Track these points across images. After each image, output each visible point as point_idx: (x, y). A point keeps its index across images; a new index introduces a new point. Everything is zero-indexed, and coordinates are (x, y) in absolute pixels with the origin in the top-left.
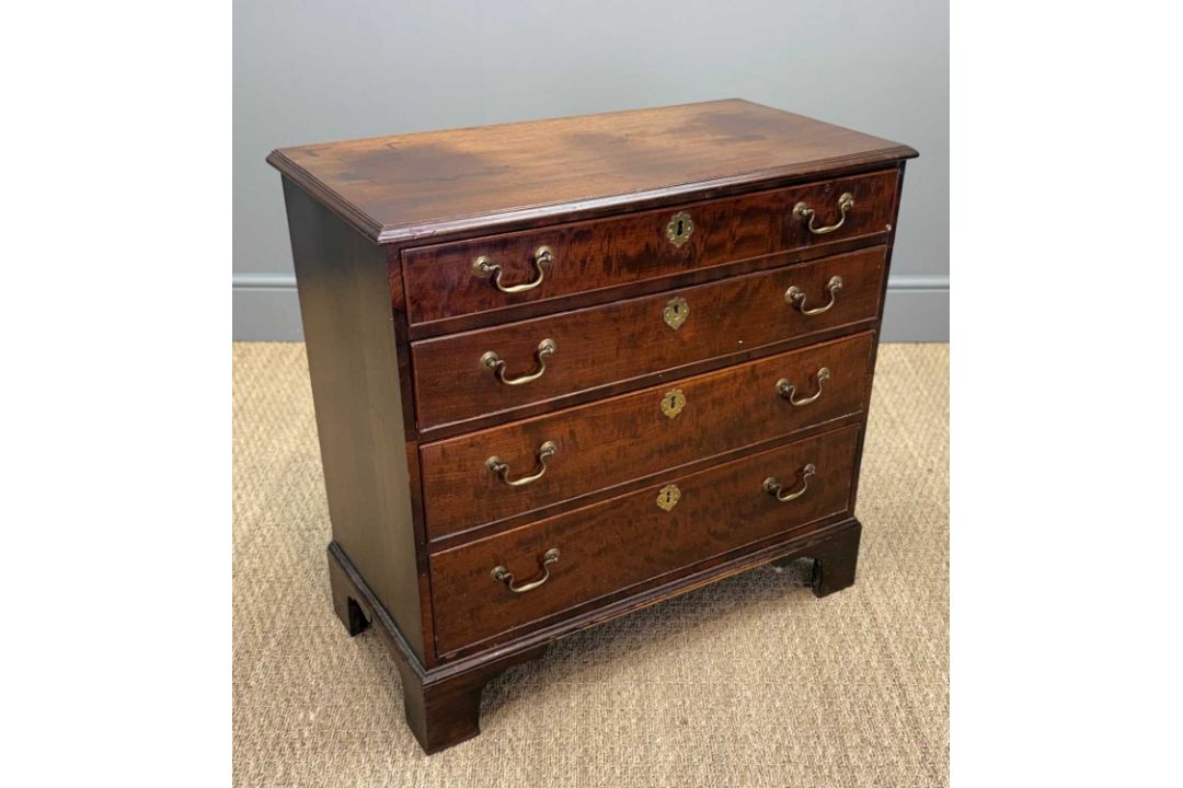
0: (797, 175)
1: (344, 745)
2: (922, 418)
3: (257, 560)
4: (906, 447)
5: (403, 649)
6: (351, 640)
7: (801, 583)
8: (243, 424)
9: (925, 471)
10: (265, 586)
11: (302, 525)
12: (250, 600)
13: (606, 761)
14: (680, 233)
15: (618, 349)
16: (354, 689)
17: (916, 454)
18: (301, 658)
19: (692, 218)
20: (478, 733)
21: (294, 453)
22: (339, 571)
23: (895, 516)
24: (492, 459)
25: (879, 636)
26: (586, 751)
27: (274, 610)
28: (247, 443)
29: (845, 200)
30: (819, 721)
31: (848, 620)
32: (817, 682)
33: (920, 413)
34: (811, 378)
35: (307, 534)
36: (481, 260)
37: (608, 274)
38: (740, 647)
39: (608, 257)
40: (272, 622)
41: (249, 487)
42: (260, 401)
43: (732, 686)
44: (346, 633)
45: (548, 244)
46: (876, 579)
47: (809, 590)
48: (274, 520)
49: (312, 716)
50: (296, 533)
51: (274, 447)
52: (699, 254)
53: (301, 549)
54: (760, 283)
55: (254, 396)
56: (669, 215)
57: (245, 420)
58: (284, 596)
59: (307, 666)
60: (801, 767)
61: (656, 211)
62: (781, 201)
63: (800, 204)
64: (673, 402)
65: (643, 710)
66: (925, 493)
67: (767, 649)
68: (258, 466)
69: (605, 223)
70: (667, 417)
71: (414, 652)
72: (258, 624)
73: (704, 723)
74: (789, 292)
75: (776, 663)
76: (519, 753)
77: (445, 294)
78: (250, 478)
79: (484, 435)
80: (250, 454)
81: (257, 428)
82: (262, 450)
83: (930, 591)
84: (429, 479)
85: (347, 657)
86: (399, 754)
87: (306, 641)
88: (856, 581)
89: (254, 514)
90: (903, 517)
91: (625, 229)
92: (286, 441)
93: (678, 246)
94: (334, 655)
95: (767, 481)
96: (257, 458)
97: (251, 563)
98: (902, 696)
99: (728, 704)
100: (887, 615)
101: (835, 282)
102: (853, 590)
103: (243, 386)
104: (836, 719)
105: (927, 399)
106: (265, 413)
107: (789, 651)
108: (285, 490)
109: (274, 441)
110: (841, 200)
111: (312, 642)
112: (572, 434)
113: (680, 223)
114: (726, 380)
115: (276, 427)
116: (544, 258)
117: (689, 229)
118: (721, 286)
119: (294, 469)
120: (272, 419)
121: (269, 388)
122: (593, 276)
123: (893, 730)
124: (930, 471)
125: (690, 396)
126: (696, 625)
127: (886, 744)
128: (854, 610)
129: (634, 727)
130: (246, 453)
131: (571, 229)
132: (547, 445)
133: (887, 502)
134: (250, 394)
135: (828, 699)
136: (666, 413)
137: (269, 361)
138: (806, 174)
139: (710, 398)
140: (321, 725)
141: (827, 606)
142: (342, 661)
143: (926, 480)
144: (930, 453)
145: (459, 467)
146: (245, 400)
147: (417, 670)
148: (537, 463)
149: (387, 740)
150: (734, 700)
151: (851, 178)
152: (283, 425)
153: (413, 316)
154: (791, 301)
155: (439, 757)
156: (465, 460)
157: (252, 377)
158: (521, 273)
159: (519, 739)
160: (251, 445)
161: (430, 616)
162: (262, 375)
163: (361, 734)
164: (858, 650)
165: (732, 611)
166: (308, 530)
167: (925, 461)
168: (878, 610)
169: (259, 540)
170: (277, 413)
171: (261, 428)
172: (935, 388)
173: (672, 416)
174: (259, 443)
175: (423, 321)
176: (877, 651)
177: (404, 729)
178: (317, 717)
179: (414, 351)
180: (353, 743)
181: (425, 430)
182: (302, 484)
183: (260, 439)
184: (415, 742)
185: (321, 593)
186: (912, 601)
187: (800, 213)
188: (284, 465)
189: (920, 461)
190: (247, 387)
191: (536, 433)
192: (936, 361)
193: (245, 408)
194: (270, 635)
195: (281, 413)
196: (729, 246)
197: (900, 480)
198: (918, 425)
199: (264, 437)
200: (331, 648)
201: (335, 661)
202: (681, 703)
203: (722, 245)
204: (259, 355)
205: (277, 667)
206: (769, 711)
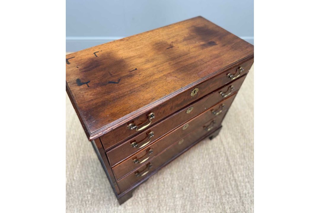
1: (99, 200)
3: (74, 131)
10: (77, 141)
12: (73, 146)
13: (164, 205)
16: (100, 180)
18: (87, 168)
19: (199, 88)
20: (132, 196)
26: (159, 201)
27: (79, 150)
38: (194, 160)
40: (79, 154)
43: (193, 175)
46: (223, 133)
49: (90, 191)
60: (212, 204)
72: (75, 155)
73: (187, 189)
86: (113, 205)
88: (219, 134)
91: (178, 98)
94: (95, 167)
98: (233, 175)
99: (193, 182)
100: (227, 146)
107: (205, 160)
113: (195, 91)
114: (200, 116)
123: (232, 188)
125: (190, 124)
127: (231, 193)
128: (219, 144)
129: (170, 191)
140: (93, 194)
142: (97, 169)
149: (109, 200)
150: (194, 180)
155: (123, 205)
159: (143, 198)
163: (103, 197)
168: (225, 144)
176: (226, 159)
178: (92, 191)
194: (79, 159)
200: (94, 164)
205: (81, 172)
206: (203, 183)
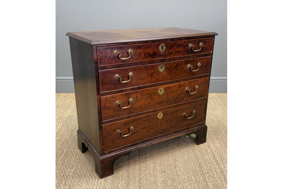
0: (190, 37)
1: (80, 177)
2: (221, 108)
3: (60, 137)
4: (217, 114)
5: (95, 152)
6: (82, 154)
7: (193, 142)
8: (58, 109)
9: (222, 119)
10: (62, 143)
11: (71, 130)
12: (58, 146)
13: (145, 180)
14: (162, 49)
15: (148, 76)
16: (83, 165)
17: (220, 115)
18: (70, 158)
19: (165, 45)
20: (113, 174)
21: (70, 115)
22: (80, 136)
23: (215, 128)
24: (117, 102)
25: (212, 153)
26: (140, 178)
27: (63, 148)
28: (59, 113)
29: (201, 44)
30: (198, 171)
31: (205, 150)
32: (197, 163)
33: (220, 107)
34: (194, 88)
35: (72, 132)
36: (115, 51)
37: (146, 57)
38: (178, 155)
39: (145, 53)
40: (63, 150)
41: (59, 122)
42: (62, 105)
43: (176, 164)
44: (81, 152)
45: (131, 49)
46: (211, 141)
47: (195, 143)
48: (64, 129)
49: (72, 170)
50: (70, 132)
51: (65, 114)
52: (167, 54)
53: (70, 135)
54: (181, 63)
55: (61, 104)
56: (160, 44)
57: (58, 108)
58: (66, 145)
59: (71, 160)
60: (194, 182)
61: (157, 43)
62: (186, 43)
63: (190, 44)
64: (161, 91)
65: (154, 169)
66: (222, 123)
67: (185, 156)
68: (61, 118)
69: (145, 45)
70: (159, 95)
71: (98, 152)
73: (169, 172)
74: (188, 66)
75: (187, 159)
76: (124, 178)
77: (107, 59)
78: (59, 120)
79: (116, 95)
80: (59, 115)
81: (61, 110)
82: (62, 115)
83: (225, 144)
84: (102, 106)
85: (81, 158)
86: (93, 178)
87: (71, 154)
88: (206, 141)
89: (60, 128)
90: (217, 128)
91: (149, 47)
92: (68, 113)
93: (162, 52)
94: (78, 157)
95: (184, 114)
96: (61, 116)
97: (58, 138)
98: (219, 166)
99: (175, 168)
100: (214, 149)
101: (199, 64)
102: (206, 144)
103: (58, 102)
104: (203, 171)
105: (222, 104)
106: (63, 107)
107: (190, 156)
108: (67, 123)
109: (65, 113)
110: (200, 44)
111: (73, 155)
112: (137, 97)
113: (162, 46)
114: (174, 86)
115: (66, 110)
116: (130, 52)
117: (164, 48)
118: (172, 63)
119: (70, 118)
120: (65, 108)
121: (64, 102)
122: (142, 57)
123: (217, 173)
124: (223, 119)
125: (165, 89)
126: (167, 151)
127: (215, 176)
128: (206, 148)
129: (152, 173)
130: (58, 115)
131: (137, 45)
132: (131, 99)
133: (213, 125)
134: (60, 103)
135: (200, 167)
136: (159, 93)
137: (64, 97)
138: (192, 37)
139: (170, 91)
140: (74, 172)
141: (199, 147)
143: (222, 121)
144: (223, 115)
145: (110, 103)
146: (58, 105)
147: (98, 156)
148: (129, 104)
149: (90, 176)
150: (177, 167)
151: (202, 39)
152: (67, 109)
153: (99, 64)
154: (189, 68)
155: (103, 179)
156: (111, 101)
157: (60, 100)
158: (125, 55)
159: (124, 175)
160: (60, 114)
161: (102, 141)
162: (63, 100)
163: (84, 174)
164: (207, 156)
165: (176, 148)
166: (72, 131)
167: (222, 117)
168: (212, 148)
169: (61, 133)
170: (66, 107)
171: (62, 110)
172: (224, 102)
173: (161, 94)
174: (61, 113)
175: (101, 65)
176: (212, 156)
177: (95, 173)
179: (99, 73)
180: (82, 176)
181: (102, 93)
182: (72, 122)
183: (62, 112)
184: (98, 176)
185: (75, 144)
186: (220, 146)
187: (191, 46)
188: (67, 117)
189: (221, 117)
190: (59, 102)
191: (128, 96)
192: (224, 96)
193: (58, 106)
194: (62, 153)
195: (67, 107)
196: (174, 53)
197: (216, 121)
198: (220, 109)
199: (63, 112)
200: (77, 156)
201: (78, 158)
202: (164, 167)
203: (172, 53)
204: (62, 95)
205: (64, 160)
206: (186, 169)
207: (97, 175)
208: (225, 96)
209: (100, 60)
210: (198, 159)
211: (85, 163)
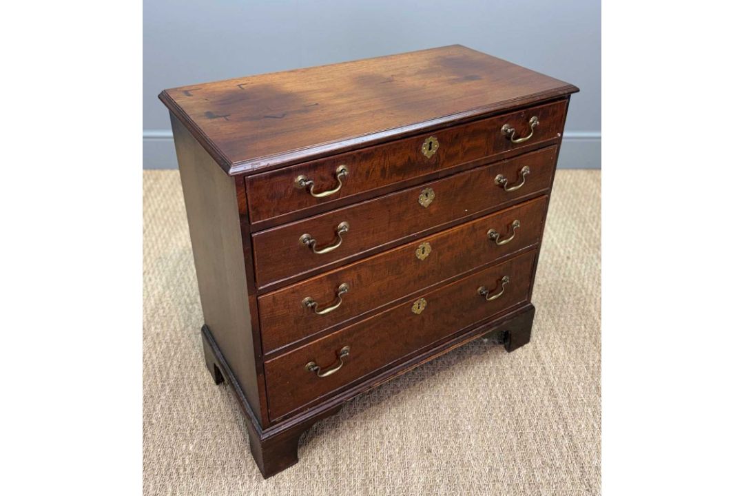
1: (212, 469)
2: (560, 221)
3: (159, 326)
4: (552, 241)
5: (248, 412)
6: (216, 388)
7: (497, 342)
8: (154, 227)
9: (565, 259)
10: (164, 346)
11: (188, 300)
12: (154, 357)
13: (380, 483)
14: (430, 149)
15: (389, 223)
16: (218, 426)
17: (559, 246)
18: (185, 401)
19: (438, 140)
20: (297, 462)
21: (184, 247)
22: (209, 347)
23: (550, 291)
24: (307, 299)
25: (548, 380)
26: (367, 475)
27: (169, 364)
28: (157, 240)
29: (533, 121)
30: (515, 448)
31: (528, 369)
32: (511, 418)
33: (559, 217)
34: (508, 227)
35: (190, 307)
36: (300, 178)
37: (384, 178)
38: (462, 391)
39: (384, 168)
40: (168, 374)
41: (157, 272)
42: (166, 211)
43: (458, 422)
44: (213, 382)
45: (344, 164)
46: (543, 338)
47: (502, 346)
48: (170, 297)
49: (191, 447)
50: (184, 307)
51: (172, 244)
52: (442, 160)
53: (186, 318)
54: (480, 175)
55: (162, 207)
56: (424, 139)
57: (156, 224)
58: (175, 353)
59: (188, 408)
60: (505, 485)
61: (415, 137)
62: (494, 124)
63: (505, 126)
64: (424, 250)
65: (402, 442)
66: (567, 274)
67: (479, 392)
68: (162, 257)
69: (382, 147)
70: (420, 260)
71: (255, 415)
72: (158, 375)
73: (442, 451)
74: (497, 178)
75: (485, 403)
76: (324, 477)
77: (275, 201)
78: (157, 266)
79: (301, 285)
80: (158, 248)
81: (163, 229)
82: (165, 246)
83: (577, 347)
84: (264, 317)
85: (213, 401)
86: (246, 478)
87: (188, 388)
88: (531, 339)
89: (159, 292)
90: (555, 292)
91: (395, 149)
92: (180, 239)
93: (429, 157)
94: (206, 399)
95: (480, 289)
96: (162, 251)
97: (156, 328)
98: (566, 427)
99: (456, 436)
100: (551, 365)
101: (525, 170)
102: (529, 346)
103: (155, 200)
104: (526, 446)
105: (562, 208)
106: (168, 219)
107: (493, 394)
108: (178, 275)
109: (173, 239)
110: (531, 121)
111: (192, 389)
112: (359, 277)
113: (431, 143)
114: (457, 233)
115: (174, 229)
116: (342, 174)
117: (436, 146)
118: (455, 178)
119: (184, 259)
120: (172, 224)
121: (171, 202)
122: (374, 180)
123: (561, 453)
124: (568, 258)
125: (433, 246)
126: (433, 374)
127: (558, 465)
128: (531, 362)
129: (397, 455)
130: (156, 248)
131: (359, 153)
132: (343, 285)
133: (544, 280)
134: (159, 205)
135: (519, 431)
136: (419, 257)
137: (172, 183)
138: (510, 107)
139: (446, 245)
140: (197, 455)
141: (514, 358)
142: (210, 404)
143: (566, 264)
144: (567, 245)
145: (285, 307)
146: (156, 210)
148: (336, 298)
149: (239, 467)
150: (460, 433)
151: (538, 107)
152: (179, 227)
153: (253, 218)
154: (498, 183)
155: (272, 479)
156: (289, 302)
157: (161, 194)
158: (327, 184)
159: (324, 466)
160: (159, 242)
161: (265, 398)
162: (167, 192)
163: (222, 461)
164: (535, 392)
165: (456, 362)
166: (192, 304)
167: (565, 250)
168: (546, 361)
169: (161, 311)
170: (175, 219)
171: (165, 230)
172: (566, 200)
173: (422, 259)
174: (164, 241)
175: (260, 220)
176: (547, 392)
177: (250, 457)
178: (194, 448)
179: (254, 240)
180: (217, 469)
181: (261, 288)
182: (189, 270)
183: (164, 237)
184: (257, 469)
185: (198, 351)
186: (566, 354)
187: (506, 131)
188: (178, 256)
189: (562, 251)
190: (158, 201)
191: (336, 280)
192: (565, 181)
193: (156, 216)
194: (166, 384)
195: (178, 218)
196: (461, 154)
197: (551, 265)
198: (558, 226)
199: (167, 236)
200: (204, 394)
201: (206, 403)
202: (426, 435)
203: (457, 154)
204: (166, 179)
205: (170, 409)
206: (483, 441)
207: (256, 465)
208: (567, 182)
209: (254, 208)
210: (511, 405)
211: (224, 421)
